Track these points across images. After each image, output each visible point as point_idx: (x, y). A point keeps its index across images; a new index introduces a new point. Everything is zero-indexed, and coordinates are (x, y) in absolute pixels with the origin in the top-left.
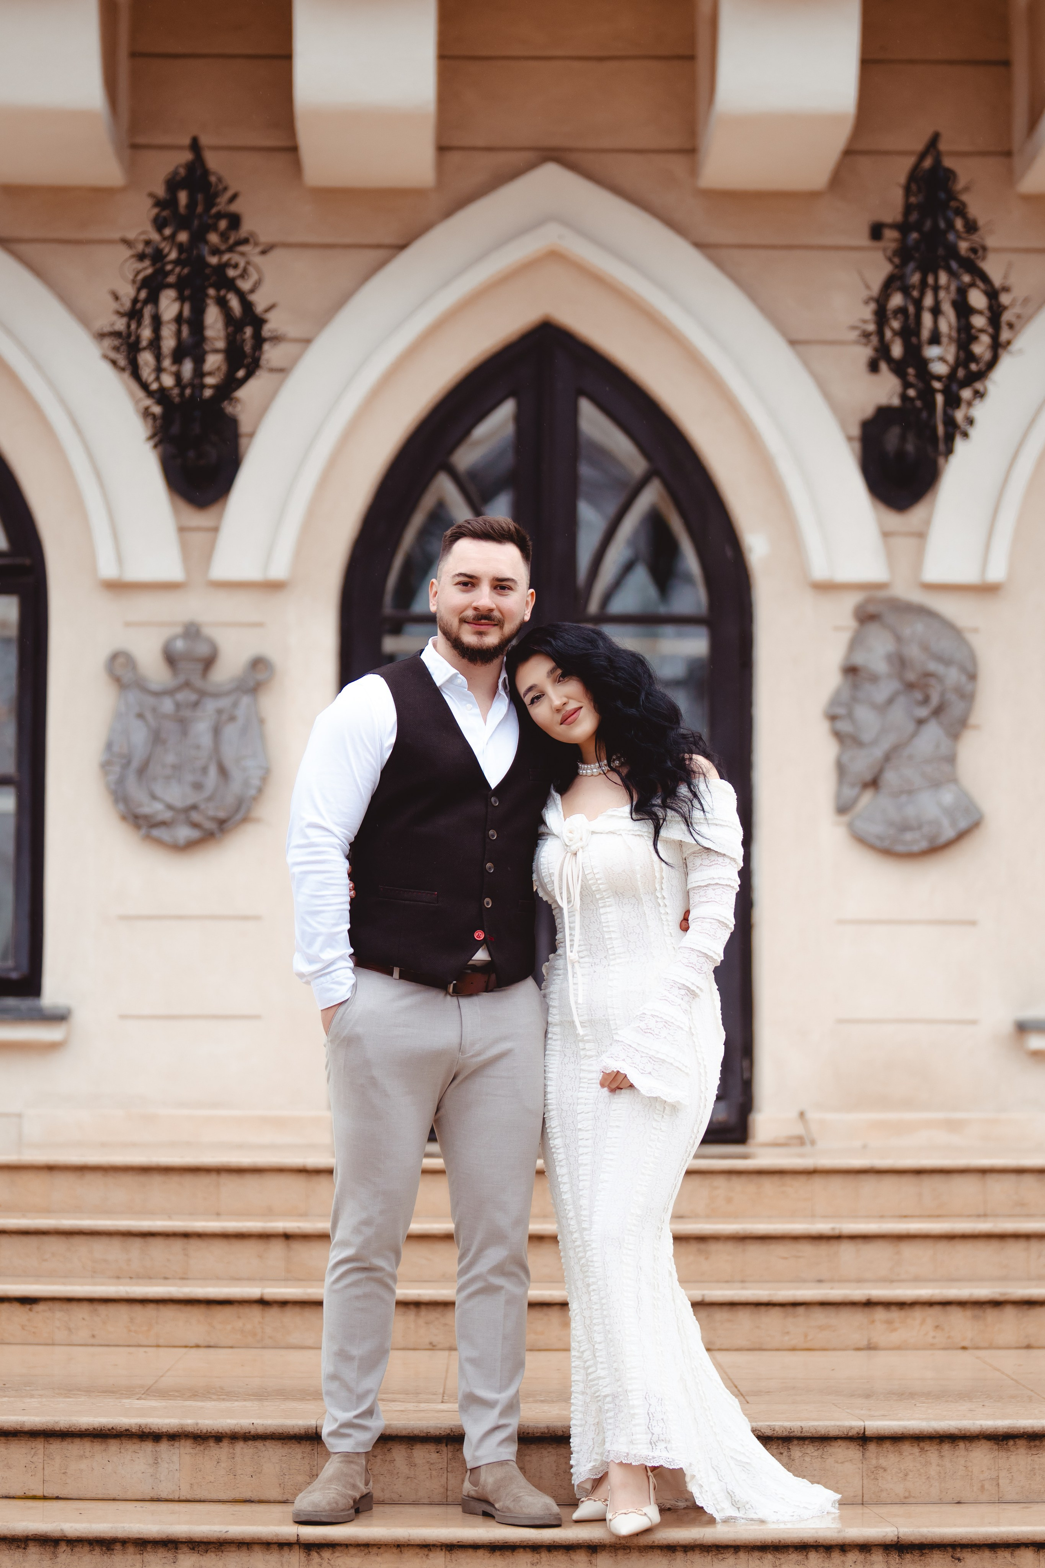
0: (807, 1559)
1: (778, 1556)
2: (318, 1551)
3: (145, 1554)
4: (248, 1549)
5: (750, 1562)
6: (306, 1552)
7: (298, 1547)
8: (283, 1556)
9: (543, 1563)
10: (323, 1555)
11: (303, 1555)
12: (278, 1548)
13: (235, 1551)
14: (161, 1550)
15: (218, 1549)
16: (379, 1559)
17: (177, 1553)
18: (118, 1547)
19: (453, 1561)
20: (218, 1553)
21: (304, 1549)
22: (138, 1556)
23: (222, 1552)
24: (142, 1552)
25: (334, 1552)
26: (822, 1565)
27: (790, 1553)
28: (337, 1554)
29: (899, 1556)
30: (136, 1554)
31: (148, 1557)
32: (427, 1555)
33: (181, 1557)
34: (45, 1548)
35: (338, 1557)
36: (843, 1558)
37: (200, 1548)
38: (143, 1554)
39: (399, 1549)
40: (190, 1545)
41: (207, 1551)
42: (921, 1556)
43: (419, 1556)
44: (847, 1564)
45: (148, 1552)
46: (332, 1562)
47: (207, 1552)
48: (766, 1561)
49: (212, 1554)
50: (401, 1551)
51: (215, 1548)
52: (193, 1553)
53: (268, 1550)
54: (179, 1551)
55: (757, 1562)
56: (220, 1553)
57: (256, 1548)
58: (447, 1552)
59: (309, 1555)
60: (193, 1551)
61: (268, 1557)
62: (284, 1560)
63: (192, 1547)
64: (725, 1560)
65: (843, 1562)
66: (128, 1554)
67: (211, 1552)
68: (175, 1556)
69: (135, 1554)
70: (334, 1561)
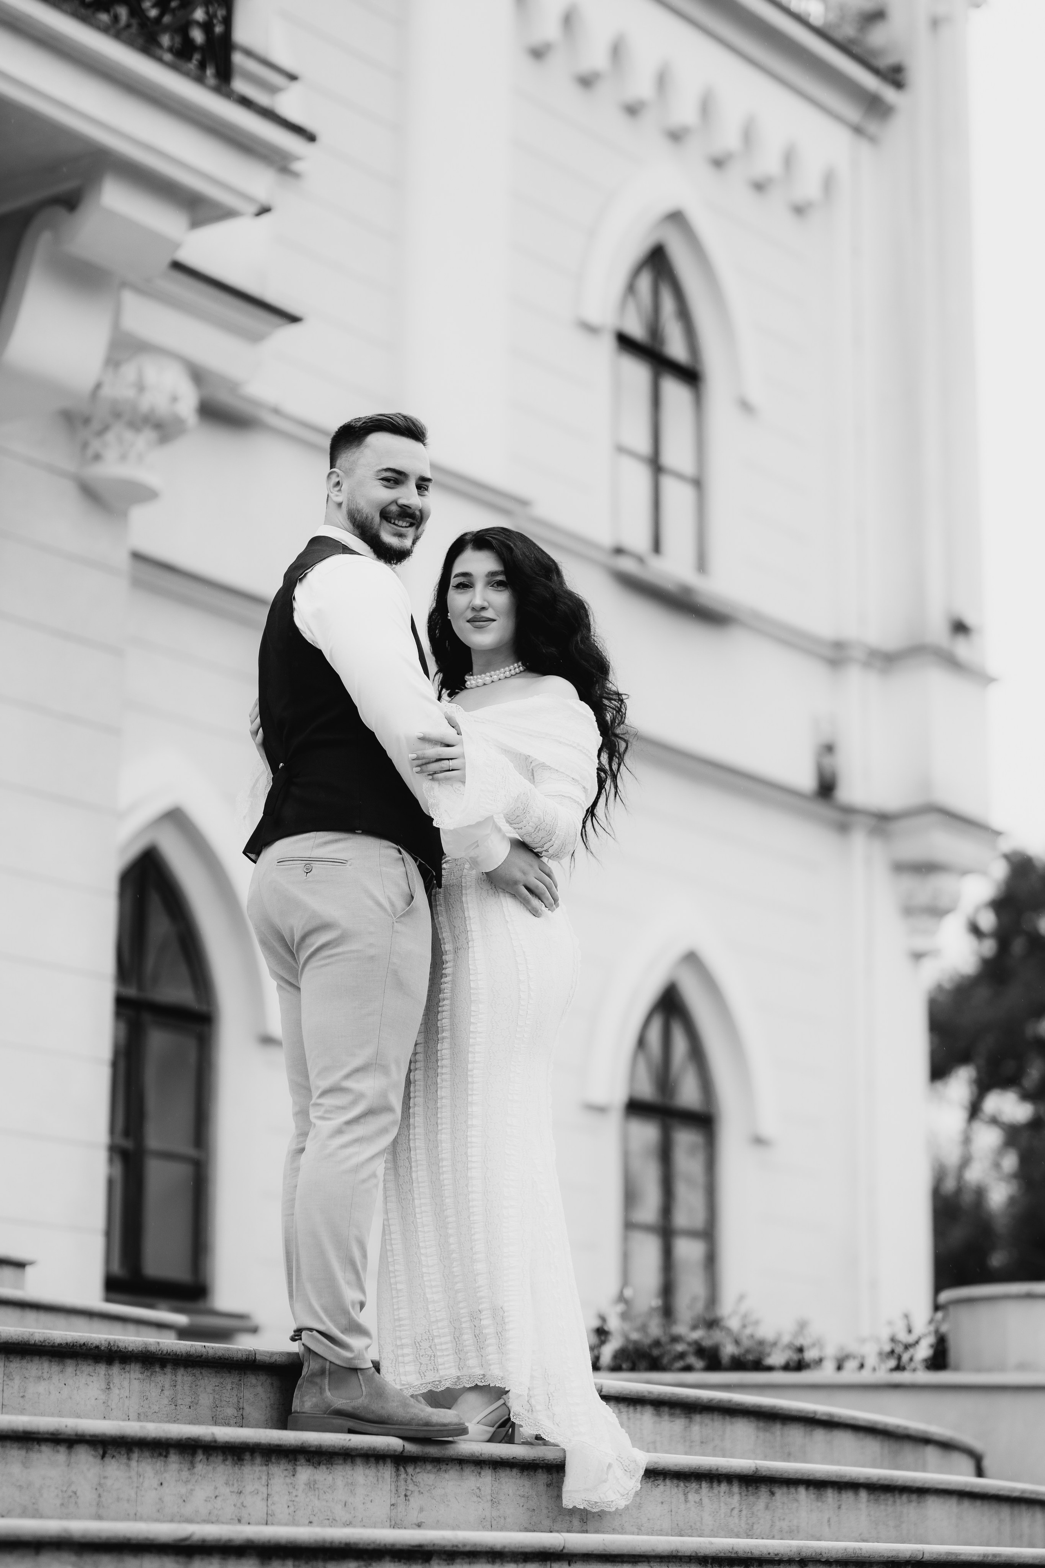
0: (701, 1488)
1: (687, 1485)
2: (405, 1466)
3: (270, 1464)
4: (352, 1462)
5: (672, 1489)
6: (396, 1467)
7: (390, 1461)
8: (378, 1471)
9: (554, 1485)
10: (408, 1470)
11: (394, 1470)
12: (375, 1462)
13: (342, 1464)
14: (283, 1461)
15: (328, 1461)
16: (447, 1476)
17: (296, 1465)
18: (247, 1456)
19: (497, 1480)
20: (328, 1466)
21: (395, 1463)
22: (264, 1468)
23: (332, 1464)
24: (267, 1463)
25: (415, 1468)
26: (708, 1495)
27: (692, 1481)
28: (418, 1470)
29: (746, 1488)
30: (263, 1465)
31: (272, 1468)
32: (480, 1473)
33: (299, 1469)
34: (184, 1457)
35: (419, 1473)
36: (719, 1488)
37: (314, 1460)
38: (268, 1465)
39: (460, 1467)
40: (306, 1457)
41: (320, 1463)
42: (756, 1489)
43: (474, 1474)
44: (722, 1494)
45: (273, 1463)
46: (414, 1478)
47: (319, 1465)
48: (680, 1489)
49: (324, 1467)
50: (462, 1469)
51: (326, 1459)
52: (309, 1465)
53: (367, 1463)
54: (298, 1463)
55: (676, 1490)
56: (330, 1466)
57: (359, 1461)
58: (493, 1471)
59: (398, 1470)
60: (308, 1463)
61: (367, 1471)
62: (380, 1474)
63: (308, 1459)
64: (658, 1486)
65: (719, 1492)
66: (257, 1465)
67: (323, 1464)
68: (294, 1469)
69: (261, 1465)
70: (416, 1477)
